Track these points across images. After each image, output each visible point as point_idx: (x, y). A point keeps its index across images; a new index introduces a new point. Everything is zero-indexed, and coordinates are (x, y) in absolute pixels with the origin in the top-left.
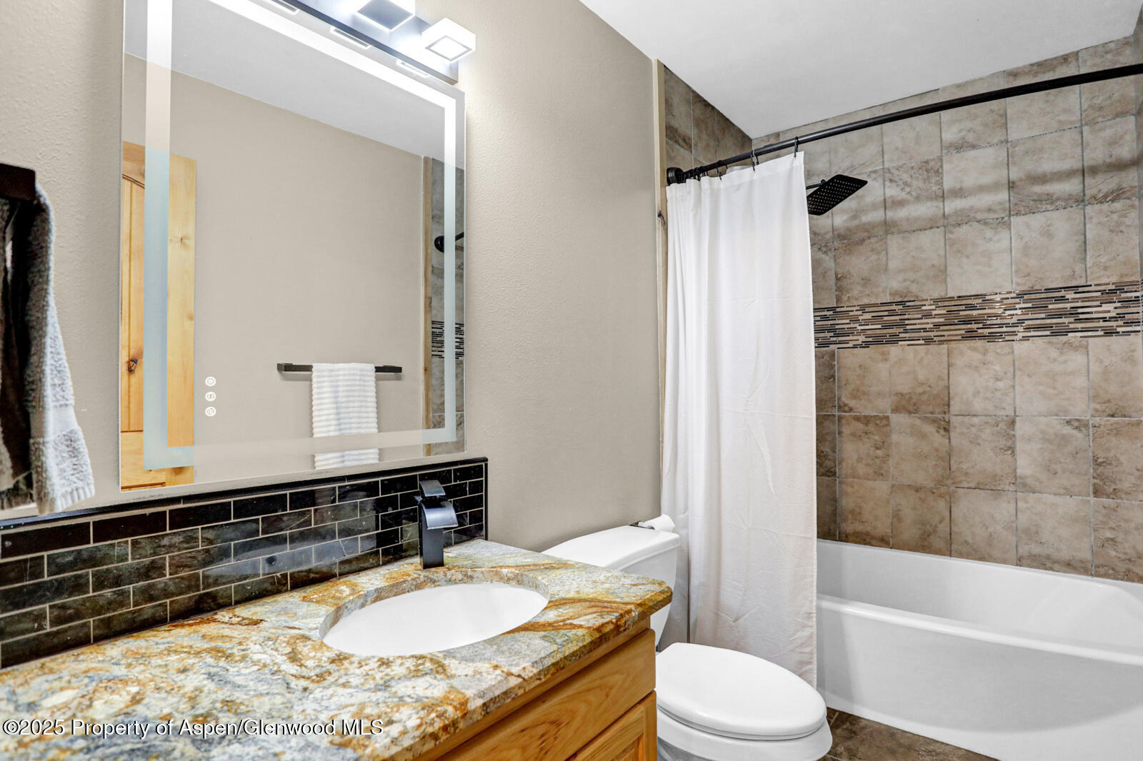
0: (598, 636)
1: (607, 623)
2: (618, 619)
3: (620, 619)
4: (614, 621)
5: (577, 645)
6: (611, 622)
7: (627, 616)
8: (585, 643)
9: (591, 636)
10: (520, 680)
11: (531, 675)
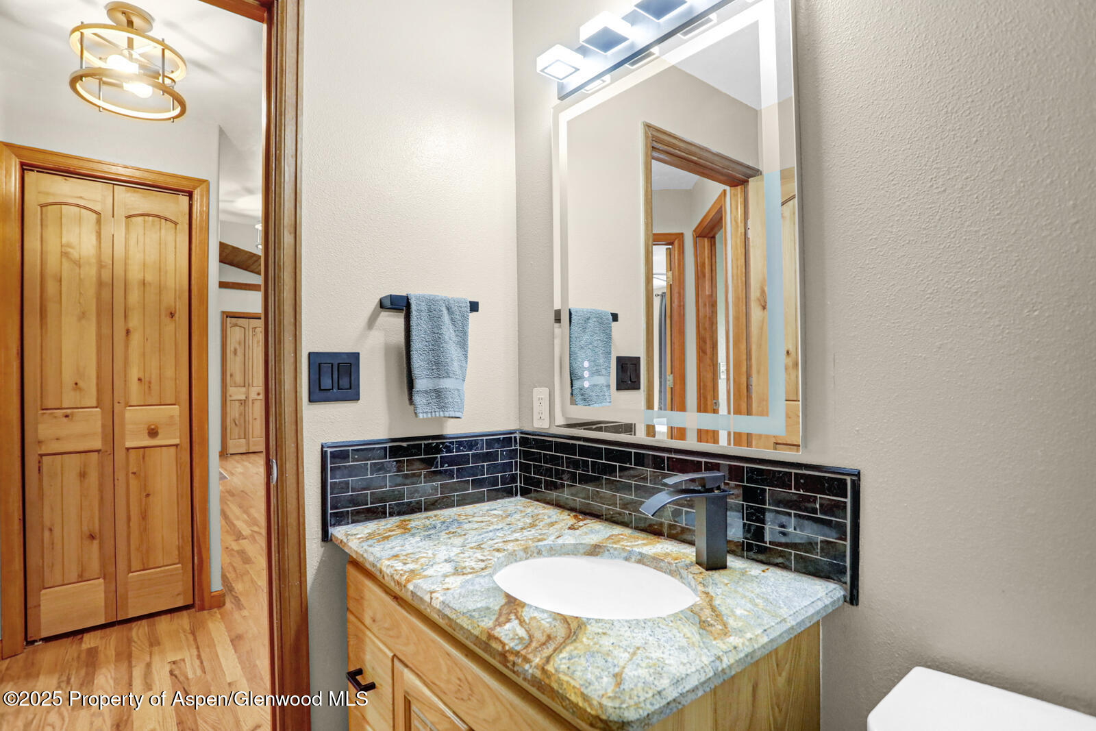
0: (484, 639)
1: (501, 642)
2: (512, 652)
3: (512, 653)
4: (507, 648)
5: (468, 625)
6: (504, 645)
7: (520, 660)
8: (472, 631)
9: (481, 633)
10: (429, 601)
11: (434, 605)
